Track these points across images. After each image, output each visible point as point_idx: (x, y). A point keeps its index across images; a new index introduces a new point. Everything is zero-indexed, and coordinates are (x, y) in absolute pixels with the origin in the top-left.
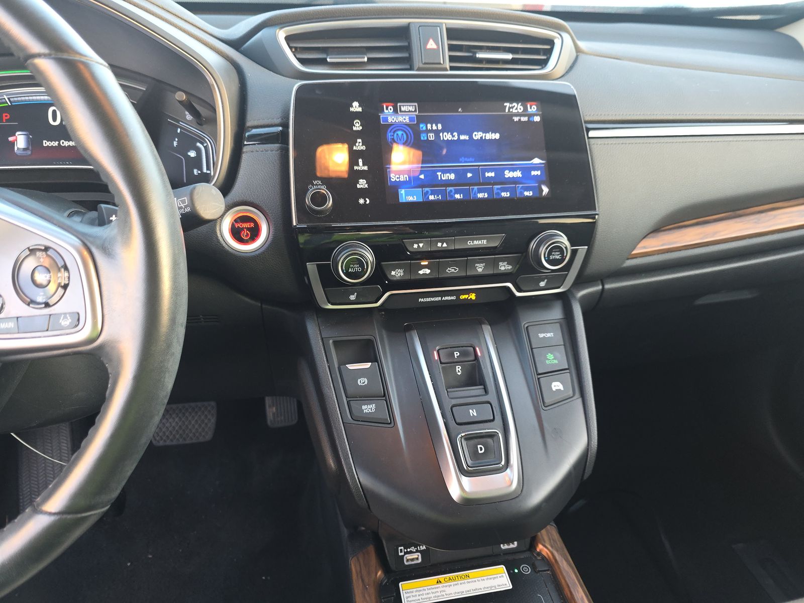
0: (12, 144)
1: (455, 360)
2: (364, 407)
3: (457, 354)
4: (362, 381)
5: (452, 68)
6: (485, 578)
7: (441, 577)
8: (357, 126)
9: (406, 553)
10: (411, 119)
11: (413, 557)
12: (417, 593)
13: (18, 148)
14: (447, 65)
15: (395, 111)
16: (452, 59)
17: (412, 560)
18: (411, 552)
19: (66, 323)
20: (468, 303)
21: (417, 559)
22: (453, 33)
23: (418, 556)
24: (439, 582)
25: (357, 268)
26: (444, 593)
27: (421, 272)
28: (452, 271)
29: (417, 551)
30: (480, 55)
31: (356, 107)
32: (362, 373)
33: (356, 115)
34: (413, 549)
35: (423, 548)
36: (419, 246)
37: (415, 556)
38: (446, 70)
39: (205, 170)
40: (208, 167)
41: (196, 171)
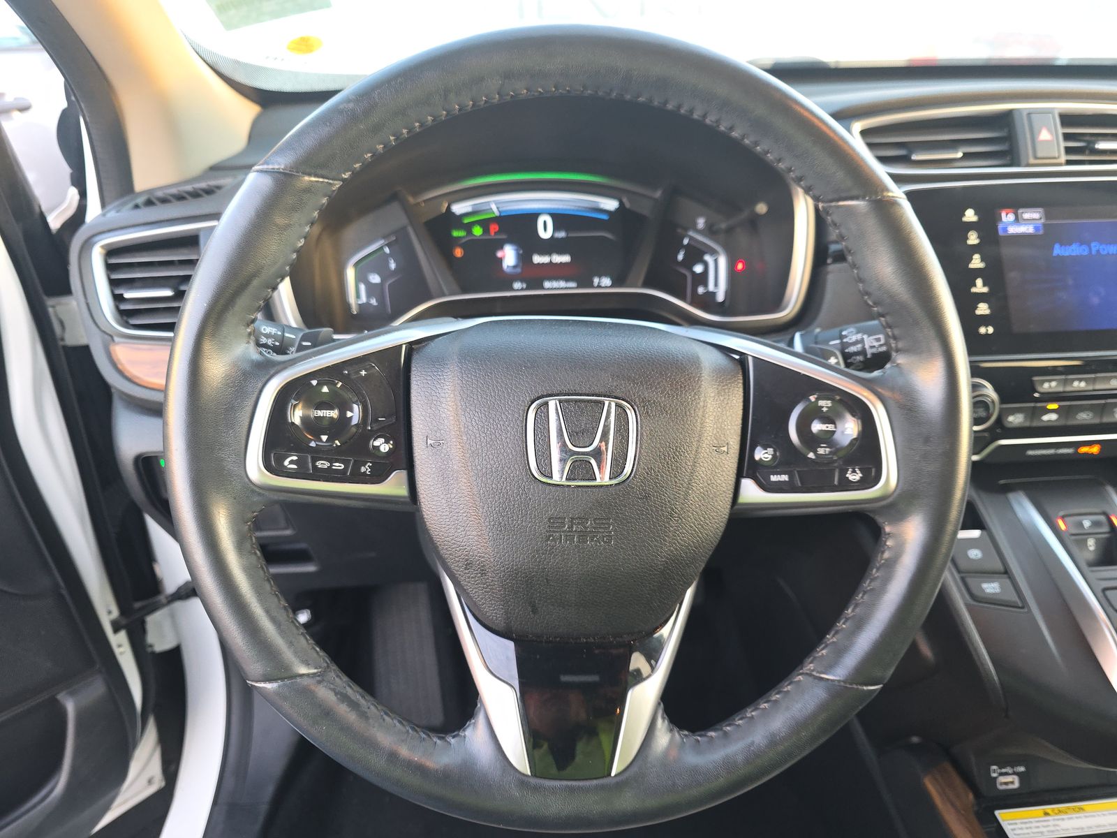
0: (500, 260)
1: (1086, 532)
2: (985, 586)
3: (1087, 523)
4: (975, 554)
5: (1069, 162)
6: (1106, 813)
7: (1048, 808)
8: (973, 239)
9: (1001, 774)
10: (1036, 228)
11: (1009, 780)
12: (1024, 826)
13: (508, 266)
14: (1063, 158)
15: (1017, 219)
16: (1069, 150)
17: (1006, 783)
18: (1006, 774)
19: (854, 477)
20: (1089, 458)
21: (1012, 783)
22: (1067, 119)
23: (1014, 778)
24: (1046, 814)
25: (982, 413)
26: (1058, 828)
27: (1046, 418)
28: (1084, 417)
29: (1014, 773)
30: (1102, 145)
31: (970, 216)
32: (972, 543)
33: (971, 226)
34: (1009, 770)
35: (1022, 769)
36: (1050, 386)
37: (1009, 779)
38: (1060, 165)
39: (711, 287)
40: (716, 284)
41: (701, 290)
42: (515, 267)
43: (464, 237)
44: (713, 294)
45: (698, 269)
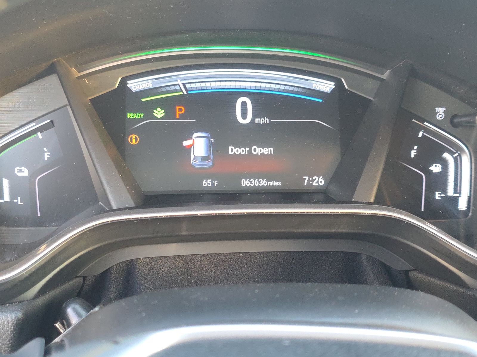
0: (188, 151)
39: (450, 192)
40: (457, 188)
41: (438, 195)
42: (204, 159)
43: (140, 120)
44: (454, 201)
45: (436, 168)
